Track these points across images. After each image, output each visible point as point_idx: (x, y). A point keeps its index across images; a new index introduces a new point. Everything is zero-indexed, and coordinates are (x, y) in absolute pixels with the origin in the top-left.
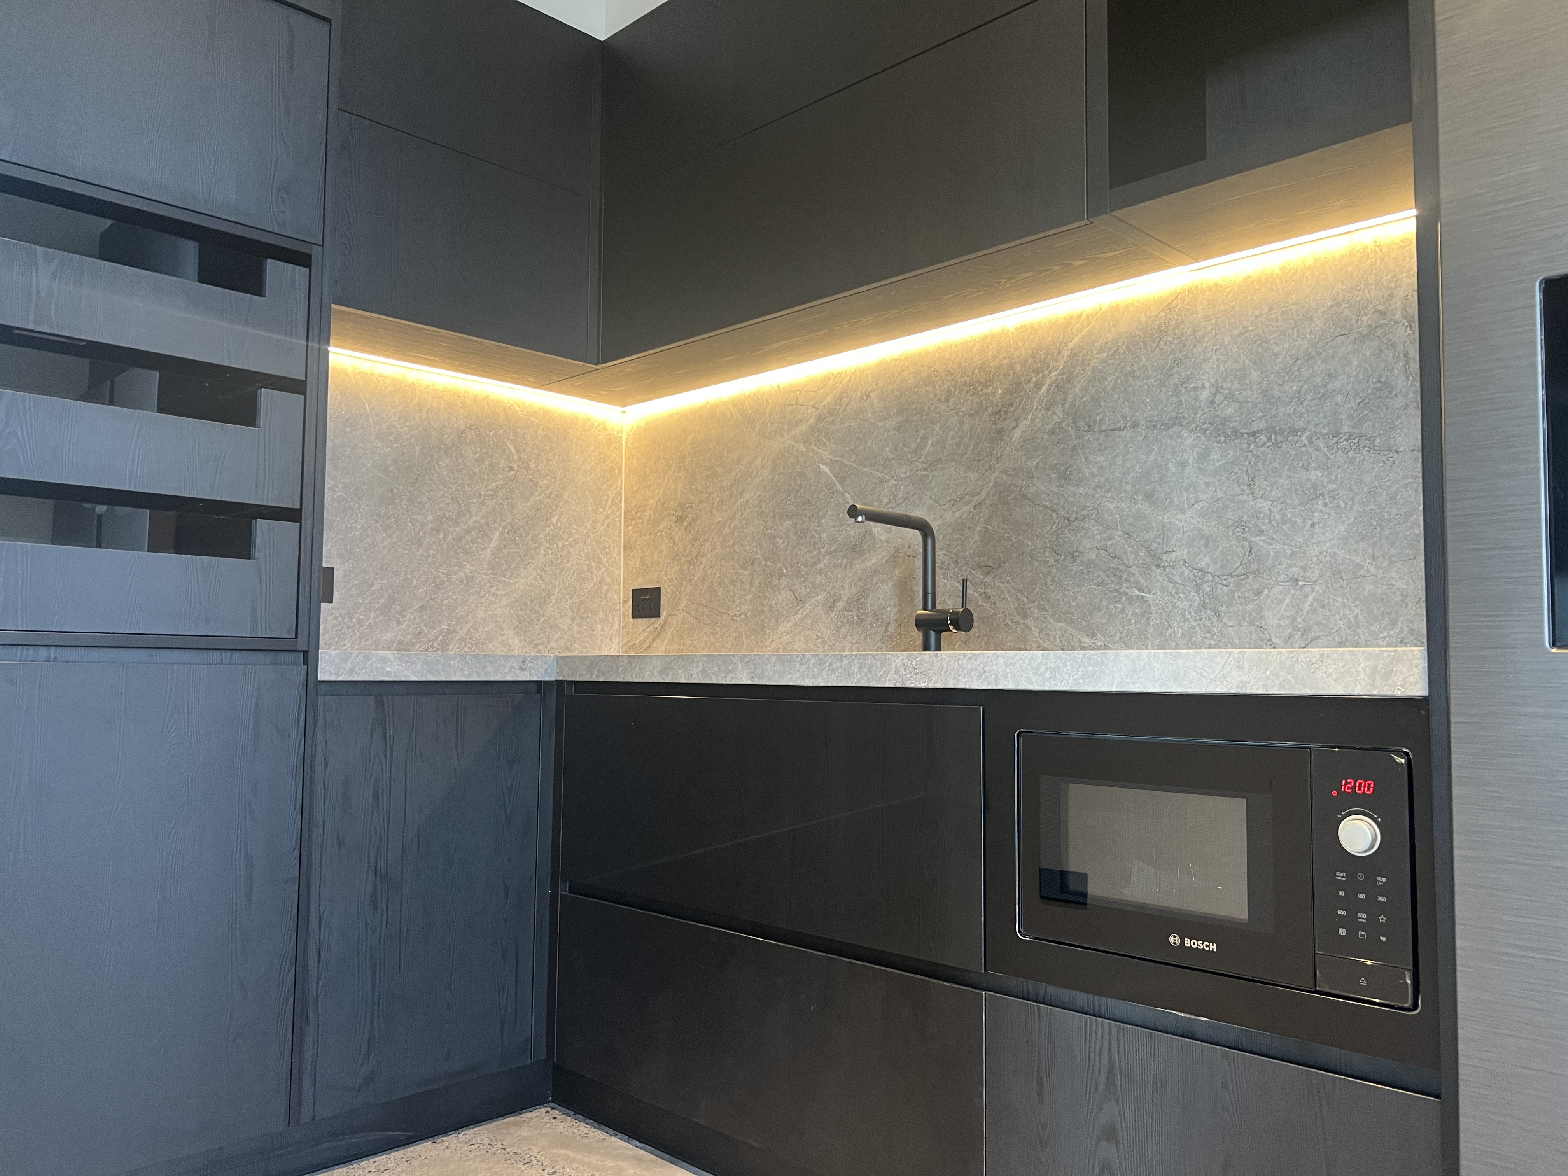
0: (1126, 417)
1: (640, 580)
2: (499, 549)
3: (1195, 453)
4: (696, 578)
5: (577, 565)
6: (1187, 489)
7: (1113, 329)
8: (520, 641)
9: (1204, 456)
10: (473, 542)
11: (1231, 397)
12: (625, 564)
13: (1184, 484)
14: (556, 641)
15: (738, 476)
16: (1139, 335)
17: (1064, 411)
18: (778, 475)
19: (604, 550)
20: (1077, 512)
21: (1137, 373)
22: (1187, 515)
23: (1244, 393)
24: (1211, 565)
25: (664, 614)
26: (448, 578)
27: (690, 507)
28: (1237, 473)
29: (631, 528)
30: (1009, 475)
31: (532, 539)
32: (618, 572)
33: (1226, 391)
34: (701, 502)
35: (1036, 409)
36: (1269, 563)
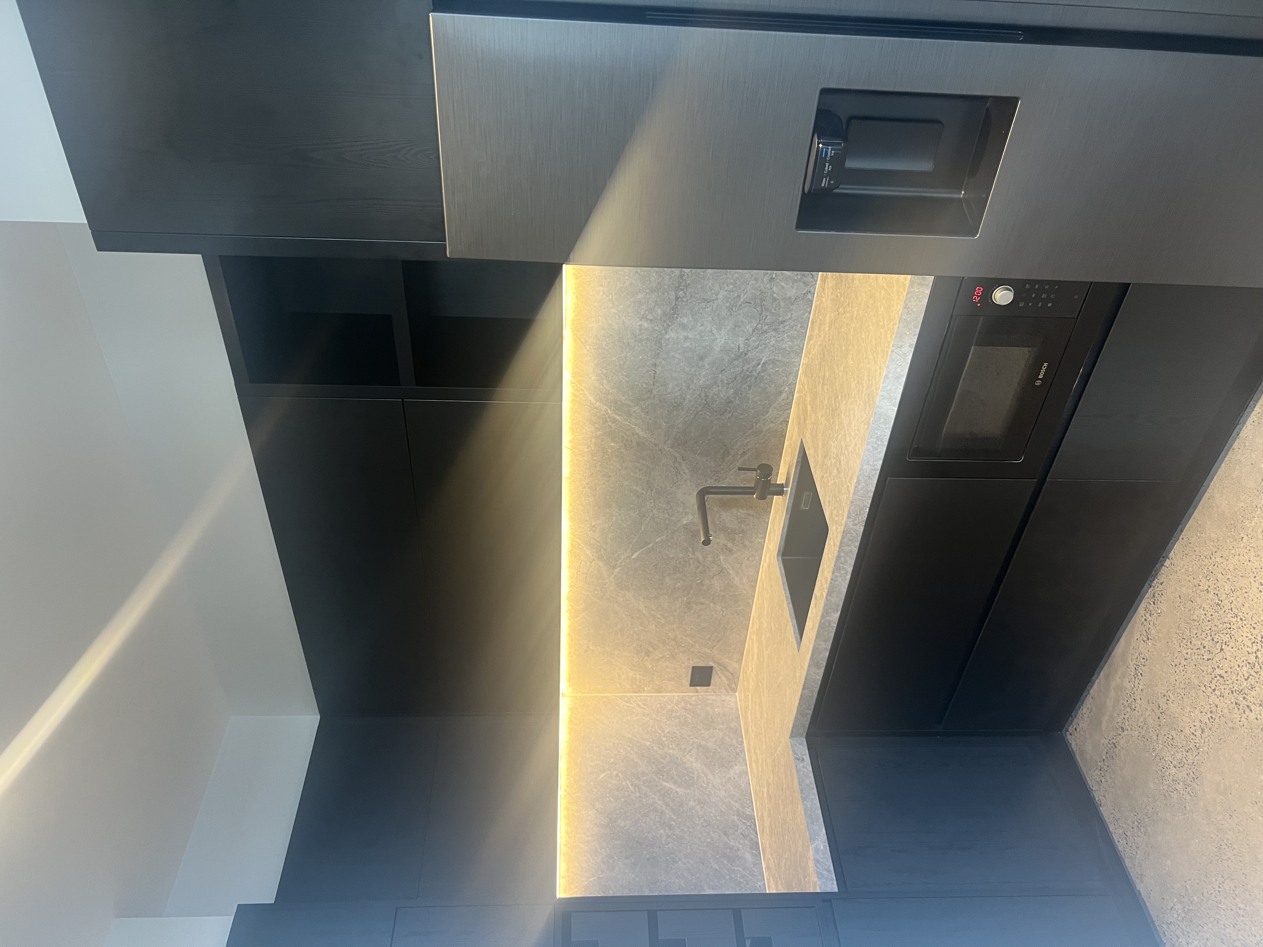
0: (648, 370)
1: (684, 681)
2: (675, 783)
3: (681, 331)
4: (691, 642)
5: (676, 727)
6: (702, 337)
7: (589, 376)
8: (736, 765)
9: (684, 327)
10: (673, 801)
11: (651, 311)
12: (670, 692)
13: (699, 338)
14: (732, 740)
15: (626, 613)
16: (598, 361)
17: (634, 406)
18: (632, 586)
19: (662, 707)
20: (702, 399)
21: (622, 363)
22: (718, 337)
23: (650, 302)
24: (753, 325)
25: (711, 664)
26: (702, 817)
27: (640, 646)
28: (699, 308)
29: (646, 688)
30: (668, 439)
31: (664, 759)
32: (677, 697)
33: (647, 312)
34: (639, 639)
35: (629, 422)
36: (758, 293)
